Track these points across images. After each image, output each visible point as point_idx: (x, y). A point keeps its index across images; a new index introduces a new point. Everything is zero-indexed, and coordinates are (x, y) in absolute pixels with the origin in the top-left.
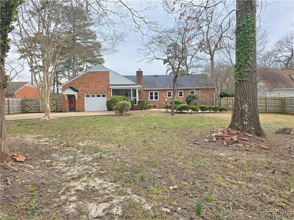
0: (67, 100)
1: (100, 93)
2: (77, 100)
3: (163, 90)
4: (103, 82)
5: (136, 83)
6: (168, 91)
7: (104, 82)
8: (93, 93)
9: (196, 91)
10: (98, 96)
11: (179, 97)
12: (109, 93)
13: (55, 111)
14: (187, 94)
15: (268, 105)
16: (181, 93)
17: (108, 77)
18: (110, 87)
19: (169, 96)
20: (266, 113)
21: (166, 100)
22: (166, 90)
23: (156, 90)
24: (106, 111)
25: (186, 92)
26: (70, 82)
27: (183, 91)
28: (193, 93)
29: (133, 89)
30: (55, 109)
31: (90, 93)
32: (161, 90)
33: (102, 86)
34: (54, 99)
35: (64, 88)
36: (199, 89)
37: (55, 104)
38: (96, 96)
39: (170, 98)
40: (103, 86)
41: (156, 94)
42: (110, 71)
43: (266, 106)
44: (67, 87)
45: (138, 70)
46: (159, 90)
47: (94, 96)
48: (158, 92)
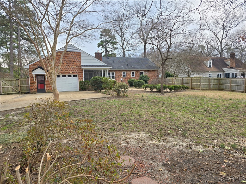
0: (35, 80)
1: (71, 74)
2: (47, 80)
3: (119, 71)
4: (74, 62)
5: (106, 65)
6: (123, 72)
7: (76, 62)
8: (64, 74)
9: (145, 72)
10: (69, 76)
11: (132, 77)
12: (81, 73)
13: (20, 93)
14: (138, 74)
15: (210, 84)
16: (133, 73)
17: (80, 58)
18: (82, 67)
19: (124, 76)
20: (209, 90)
21: (122, 79)
22: (121, 71)
23: (113, 71)
24: (78, 91)
25: (137, 73)
26: (38, 61)
27: (134, 72)
28: (142, 73)
29: (103, 70)
30: (20, 91)
31: (61, 73)
32: (117, 71)
33: (73, 66)
34: (18, 80)
35: (31, 68)
36: (147, 70)
37: (20, 85)
38: (67, 76)
39: (125, 78)
40: (75, 66)
41: (113, 74)
42: (82, 51)
43: (209, 84)
44: (35, 66)
45: (97, 52)
46: (116, 71)
47: (65, 76)
48: (115, 72)
